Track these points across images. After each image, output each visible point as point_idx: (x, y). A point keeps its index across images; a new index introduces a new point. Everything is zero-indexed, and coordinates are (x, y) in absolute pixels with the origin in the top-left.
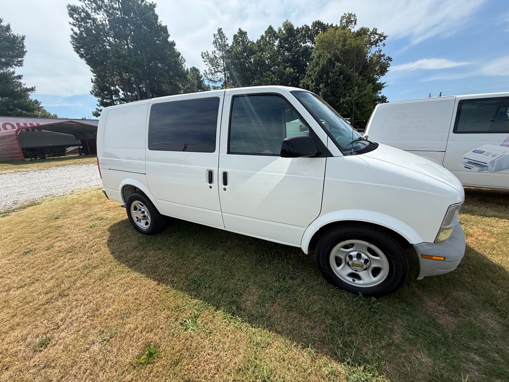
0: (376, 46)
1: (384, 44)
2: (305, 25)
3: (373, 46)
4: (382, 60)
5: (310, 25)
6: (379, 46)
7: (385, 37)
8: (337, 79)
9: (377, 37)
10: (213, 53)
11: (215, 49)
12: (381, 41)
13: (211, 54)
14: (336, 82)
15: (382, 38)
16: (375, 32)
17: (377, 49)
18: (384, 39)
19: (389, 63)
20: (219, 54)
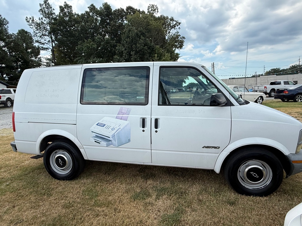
0: (175, 29)
1: (179, 28)
2: (121, 8)
3: (173, 29)
4: (180, 38)
5: (125, 9)
6: (177, 29)
7: (180, 23)
8: (143, 49)
9: (175, 23)
10: (39, 19)
11: (42, 16)
12: (177, 25)
13: (38, 20)
14: (142, 50)
15: (178, 24)
16: (172, 19)
17: (176, 31)
18: (179, 24)
19: (184, 40)
20: (46, 21)
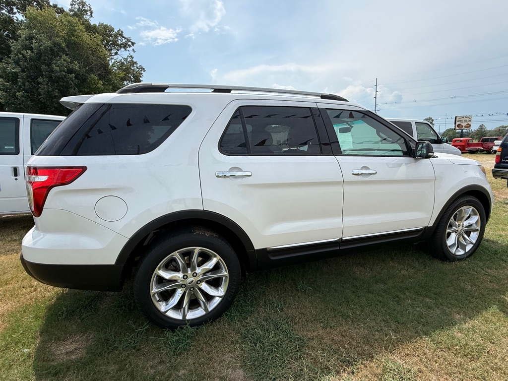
6: (129, 51)
9: (124, 40)
12: (129, 46)
16: (120, 34)
17: (127, 53)
